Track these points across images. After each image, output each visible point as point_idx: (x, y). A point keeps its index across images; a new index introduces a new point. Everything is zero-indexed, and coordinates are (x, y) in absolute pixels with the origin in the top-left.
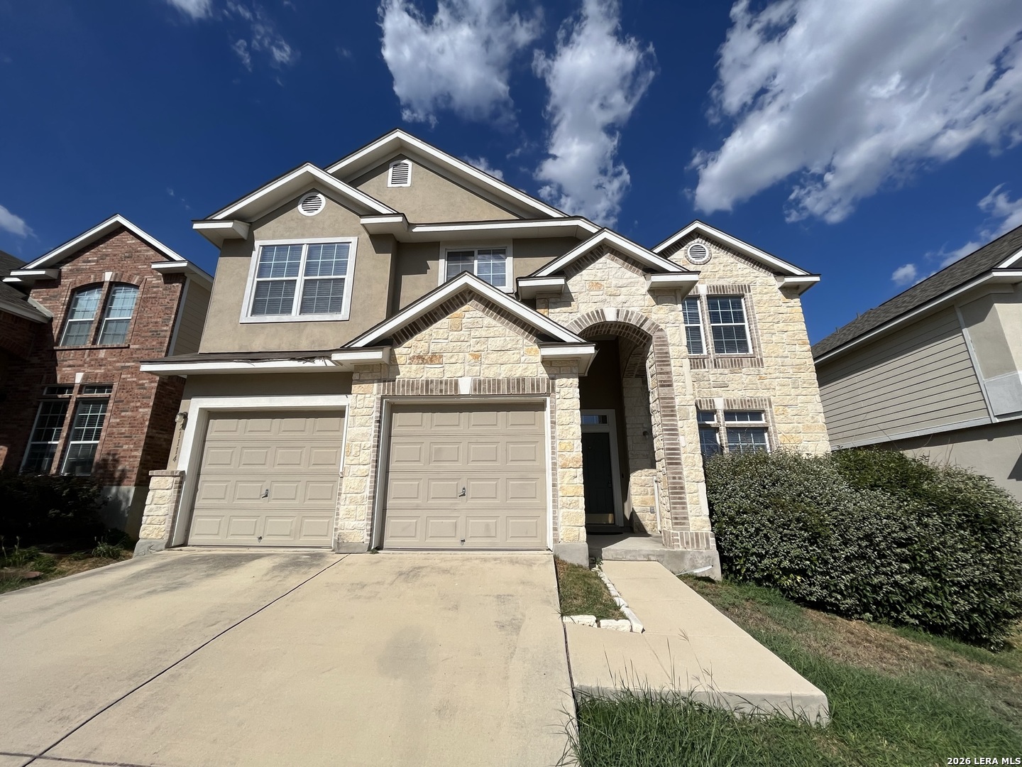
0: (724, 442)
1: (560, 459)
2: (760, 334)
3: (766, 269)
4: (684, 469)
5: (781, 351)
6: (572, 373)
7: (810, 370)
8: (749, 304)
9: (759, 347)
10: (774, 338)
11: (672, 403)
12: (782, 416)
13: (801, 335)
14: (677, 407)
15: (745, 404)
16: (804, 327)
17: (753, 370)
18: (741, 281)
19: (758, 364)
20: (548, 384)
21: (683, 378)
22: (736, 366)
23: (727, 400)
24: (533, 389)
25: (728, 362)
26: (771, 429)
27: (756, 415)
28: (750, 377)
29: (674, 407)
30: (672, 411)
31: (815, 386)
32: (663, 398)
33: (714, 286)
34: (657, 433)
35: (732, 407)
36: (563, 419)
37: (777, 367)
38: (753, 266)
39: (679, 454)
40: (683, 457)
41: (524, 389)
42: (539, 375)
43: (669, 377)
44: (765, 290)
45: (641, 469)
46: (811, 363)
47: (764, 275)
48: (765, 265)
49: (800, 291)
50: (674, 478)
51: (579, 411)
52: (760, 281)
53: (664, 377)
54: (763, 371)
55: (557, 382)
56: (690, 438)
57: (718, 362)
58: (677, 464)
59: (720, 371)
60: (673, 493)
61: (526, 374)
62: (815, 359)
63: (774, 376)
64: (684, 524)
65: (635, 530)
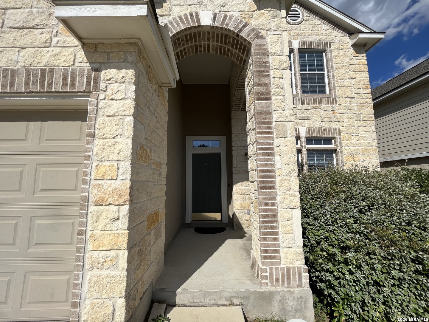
0: (304, 161)
1: (95, 191)
2: (336, 79)
3: (343, 31)
4: (279, 194)
5: (351, 92)
6: (125, 61)
7: (369, 108)
8: (329, 57)
9: (335, 89)
10: (346, 83)
11: (269, 118)
12: (347, 142)
13: (365, 81)
14: (274, 123)
15: (322, 132)
16: (367, 75)
17: (329, 107)
18: (324, 39)
19: (333, 102)
20: (89, 78)
21: (282, 90)
22: (316, 103)
23: (309, 129)
24: (65, 84)
25: (311, 100)
26: (339, 151)
27: (328, 141)
28: (326, 112)
29: (271, 123)
30: (269, 128)
31: (372, 119)
32: (259, 113)
33: (304, 42)
34: (252, 153)
35: (312, 134)
36: (107, 130)
37: (346, 105)
38: (334, 28)
39: (273, 177)
40: (278, 180)
41: (50, 85)
42: (77, 64)
43: (267, 89)
44: (341, 47)
45: (242, 181)
46: (370, 102)
47: (342, 35)
48: (343, 28)
49: (367, 47)
50: (266, 204)
51: (132, 118)
52: (338, 39)
53: (262, 89)
54: (336, 107)
55: (104, 74)
56: (286, 159)
57: (304, 100)
58: (270, 188)
59: (305, 107)
60: (264, 222)
61: (57, 63)
62: (373, 100)
63: (343, 111)
64: (274, 257)
65: (235, 227)
